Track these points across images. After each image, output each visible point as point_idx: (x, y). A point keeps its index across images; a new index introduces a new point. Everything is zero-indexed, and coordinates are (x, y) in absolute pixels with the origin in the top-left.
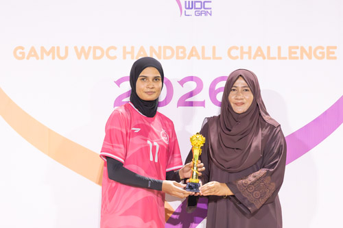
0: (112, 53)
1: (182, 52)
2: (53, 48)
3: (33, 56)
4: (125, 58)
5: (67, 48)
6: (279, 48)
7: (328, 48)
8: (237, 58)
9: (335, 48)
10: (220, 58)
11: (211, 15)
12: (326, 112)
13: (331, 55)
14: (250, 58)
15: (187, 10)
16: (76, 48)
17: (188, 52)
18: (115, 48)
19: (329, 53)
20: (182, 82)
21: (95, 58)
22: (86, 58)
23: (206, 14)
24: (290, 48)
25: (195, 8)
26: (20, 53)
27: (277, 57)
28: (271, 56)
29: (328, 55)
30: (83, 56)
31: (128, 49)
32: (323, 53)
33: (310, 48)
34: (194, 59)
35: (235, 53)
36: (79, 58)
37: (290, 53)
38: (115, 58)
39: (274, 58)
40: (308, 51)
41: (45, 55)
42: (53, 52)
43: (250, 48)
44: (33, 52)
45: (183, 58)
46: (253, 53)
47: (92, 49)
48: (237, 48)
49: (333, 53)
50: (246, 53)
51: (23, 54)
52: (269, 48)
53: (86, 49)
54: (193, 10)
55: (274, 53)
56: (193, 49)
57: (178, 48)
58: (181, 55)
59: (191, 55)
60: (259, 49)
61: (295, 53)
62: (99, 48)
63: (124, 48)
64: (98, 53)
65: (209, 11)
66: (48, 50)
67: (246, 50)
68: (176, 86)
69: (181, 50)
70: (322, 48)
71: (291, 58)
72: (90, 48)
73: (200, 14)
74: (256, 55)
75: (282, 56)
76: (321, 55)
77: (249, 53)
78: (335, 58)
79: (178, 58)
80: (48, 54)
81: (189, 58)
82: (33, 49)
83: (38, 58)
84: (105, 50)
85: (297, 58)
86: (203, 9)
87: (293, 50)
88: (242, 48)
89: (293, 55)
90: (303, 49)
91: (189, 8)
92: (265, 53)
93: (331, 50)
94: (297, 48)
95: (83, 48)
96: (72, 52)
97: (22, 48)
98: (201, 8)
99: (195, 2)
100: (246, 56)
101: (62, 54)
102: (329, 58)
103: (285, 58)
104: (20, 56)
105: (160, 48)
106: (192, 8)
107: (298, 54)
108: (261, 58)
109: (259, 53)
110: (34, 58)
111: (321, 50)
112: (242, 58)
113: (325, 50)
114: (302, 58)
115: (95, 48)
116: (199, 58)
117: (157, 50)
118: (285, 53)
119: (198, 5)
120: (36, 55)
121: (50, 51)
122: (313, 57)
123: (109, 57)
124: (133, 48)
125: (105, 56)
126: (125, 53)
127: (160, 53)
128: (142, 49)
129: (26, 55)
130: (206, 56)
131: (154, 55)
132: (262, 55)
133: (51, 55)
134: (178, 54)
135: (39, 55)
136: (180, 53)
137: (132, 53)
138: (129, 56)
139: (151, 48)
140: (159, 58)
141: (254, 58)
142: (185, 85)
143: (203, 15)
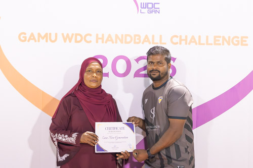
0: (88, 38)
1: (138, 39)
2: (47, 34)
3: (32, 39)
4: (97, 42)
5: (56, 34)
6: (207, 37)
7: (242, 38)
8: (177, 43)
9: (247, 37)
10: (165, 44)
11: (159, 13)
12: (239, 83)
13: (244, 43)
14: (186, 44)
16: (63, 34)
17: (142, 39)
18: (90, 35)
19: (242, 41)
20: (138, 60)
21: (76, 41)
22: (70, 42)
23: (155, 12)
24: (215, 37)
25: (148, 8)
26: (23, 37)
27: (205, 43)
28: (201, 42)
29: (242, 43)
30: (68, 40)
31: (100, 36)
32: (238, 41)
33: (229, 37)
34: (146, 44)
35: (176, 40)
37: (215, 40)
38: (90, 42)
39: (204, 44)
40: (227, 39)
41: (40, 38)
42: (47, 37)
43: (186, 37)
44: (32, 37)
45: (138, 43)
46: (189, 40)
47: (74, 36)
48: (177, 37)
49: (246, 41)
50: (183, 40)
51: (25, 38)
52: (200, 37)
53: (70, 36)
54: (147, 9)
55: (203, 41)
56: (146, 37)
57: (135, 36)
58: (137, 41)
59: (145, 41)
60: (193, 37)
61: (219, 40)
62: (81, 36)
63: (97, 35)
64: (79, 38)
65: (158, 10)
66: (43, 36)
67: (183, 38)
68: (133, 63)
69: (137, 37)
70: (238, 38)
71: (215, 44)
72: (73, 34)
73: (151, 12)
74: (191, 42)
75: (209, 42)
76: (236, 43)
77: (186, 40)
78: (247, 45)
79: (135, 43)
80: (43, 38)
81: (143, 43)
82: (32, 34)
83: (36, 41)
85: (220, 44)
86: (153, 9)
87: (217, 39)
88: (181, 36)
89: (217, 42)
90: (223, 37)
91: (143, 8)
92: (197, 40)
93: (244, 39)
95: (68, 35)
96: (60, 38)
97: (25, 34)
99: (148, 3)
100: (183, 42)
101: (53, 38)
102: (242, 45)
103: (211, 44)
104: (23, 39)
105: (122, 35)
106: (145, 8)
108: (194, 44)
109: (193, 40)
110: (33, 41)
111: (237, 39)
112: (180, 44)
113: (240, 39)
114: (223, 44)
115: (77, 35)
116: (150, 43)
117: (120, 37)
118: (211, 41)
119: (150, 6)
120: (34, 39)
121: (45, 36)
122: (231, 43)
123: (86, 41)
124: (103, 35)
125: (83, 40)
126: (97, 39)
127: (123, 39)
128: (110, 36)
129: (27, 39)
130: (155, 42)
131: (118, 41)
132: (195, 42)
133: (45, 39)
134: (135, 40)
135: (37, 39)
136: (136, 39)
137: (102, 39)
138: (100, 41)
139: (117, 36)
140: (122, 43)
141: (189, 44)
142: (139, 62)
143: (153, 13)
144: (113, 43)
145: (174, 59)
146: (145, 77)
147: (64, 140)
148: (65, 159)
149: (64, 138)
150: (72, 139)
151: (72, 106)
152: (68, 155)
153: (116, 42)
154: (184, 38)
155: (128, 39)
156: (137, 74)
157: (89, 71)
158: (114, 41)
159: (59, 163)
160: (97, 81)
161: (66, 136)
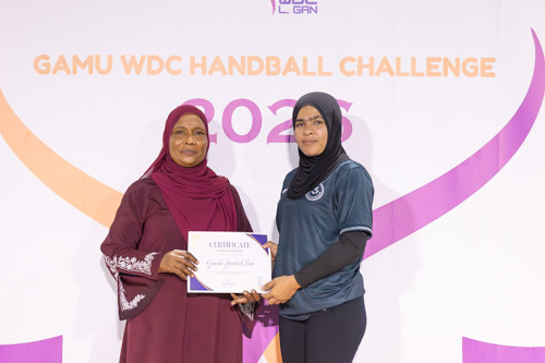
0: (175, 65)
1: (274, 66)
2: (90, 57)
3: (62, 69)
4: (192, 72)
5: (110, 58)
6: (413, 60)
7: (483, 60)
8: (352, 73)
9: (493, 60)
10: (329, 74)
11: (316, 12)
12: (479, 151)
13: (487, 71)
14: (371, 74)
15: (282, 6)
16: (123, 58)
17: (283, 65)
18: (179, 59)
19: (485, 68)
20: (274, 108)
22: (138, 72)
23: (309, 10)
24: (429, 60)
25: (294, 3)
26: (44, 65)
27: (410, 71)
28: (403, 70)
29: (483, 71)
30: (133, 70)
31: (198, 61)
32: (475, 68)
33: (458, 60)
34: (292, 74)
35: (349, 66)
36: (128, 72)
37: (429, 67)
38: (179, 72)
40: (454, 64)
41: (78, 68)
42: (91, 63)
43: (372, 59)
44: (62, 63)
45: (275, 74)
46: (375, 69)
47: (146, 62)
48: (353, 60)
49: (490, 67)
50: (366, 66)
51: (48, 65)
52: (398, 60)
53: (138, 60)
54: (291, 5)
55: (406, 67)
56: (291, 60)
57: (269, 59)
58: (273, 69)
59: (288, 69)
60: (385, 61)
61: (436, 67)
62: (157, 58)
63: (193, 59)
64: (155, 65)
65: (313, 6)
66: (83, 60)
67: (366, 62)
68: (265, 113)
69: (272, 62)
70: (475, 60)
71: (430, 74)
72: (143, 58)
73: (301, 11)
74: (380, 70)
75: (417, 71)
76: (472, 71)
77: (371, 66)
78: (493, 75)
79: (269, 73)
80: (83, 66)
81: (284, 74)
82: (62, 59)
83: (68, 73)
84: (165, 61)
85: (438, 74)
86: (305, 4)
87: (433, 63)
88: (360, 59)
89: (433, 71)
90: (446, 59)
91: (285, 2)
92: (395, 72)
93: (487, 64)
94: (439, 60)
95: (133, 58)
96: (117, 64)
97: (47, 58)
98: (302, 3)
100: (366, 71)
101: (104, 66)
102: (484, 75)
103: (422, 75)
104: (44, 68)
105: (243, 58)
107: (441, 69)
108: (387, 74)
109: (385, 67)
110: (64, 72)
111: (472, 64)
112: (360, 74)
113: (479, 64)
114: (446, 74)
115: (151, 58)
116: (299, 74)
117: (239, 63)
118: (421, 67)
120: (66, 68)
121: (86, 62)
122: (461, 72)
123: (171, 72)
124: (204, 58)
125: (165, 70)
126: (193, 65)
127: (243, 66)
128: (218, 60)
129: (52, 69)
130: (309, 70)
131: (235, 70)
132: (389, 69)
134: (268, 68)
135: (71, 68)
136: (271, 66)
137: (203, 65)
138: (198, 70)
139: (232, 59)
140: (243, 73)
141: (378, 74)
142: (278, 112)
143: (305, 12)
144: (224, 73)
145: (348, 106)
146: (289, 141)
147: (129, 267)
148: (136, 305)
149: (129, 264)
150: (145, 264)
151: (147, 201)
152: (143, 297)
153: (231, 73)
154: (368, 63)
155: (256, 66)
156: (273, 137)
157: (180, 132)
158: (227, 69)
159: (123, 315)
160: (195, 152)
161: (134, 260)
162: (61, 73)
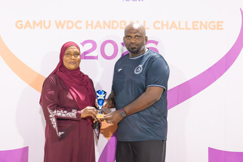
0: (79, 25)
1: (124, 25)
2: (41, 21)
3: (28, 26)
4: (87, 28)
5: (50, 21)
6: (186, 22)
7: (218, 22)
8: (159, 28)
9: (222, 22)
10: (149, 29)
11: (142, 0)
13: (220, 27)
14: (167, 28)
16: (56, 21)
18: (81, 22)
19: (218, 26)
21: (68, 28)
22: (63, 28)
24: (193, 22)
26: (20, 25)
27: (185, 28)
28: (181, 27)
30: (60, 26)
31: (90, 23)
35: (157, 25)
36: (58, 28)
37: (193, 25)
38: (81, 28)
39: (183, 29)
40: (204, 24)
41: (36, 26)
42: (41, 24)
43: (167, 22)
44: (28, 24)
46: (169, 26)
47: (66, 22)
48: (159, 22)
49: (221, 25)
50: (165, 25)
51: (22, 25)
52: (180, 22)
53: (62, 23)
55: (183, 26)
57: (121, 22)
60: (173, 23)
61: (197, 25)
62: (71, 22)
63: (87, 22)
64: (70, 25)
66: (37, 23)
67: (165, 23)
69: (123, 23)
70: (214, 22)
71: (194, 29)
72: (65, 21)
73: (136, 0)
74: (172, 27)
75: (188, 27)
76: (213, 27)
77: (167, 25)
78: (222, 29)
79: (121, 28)
80: (38, 25)
82: (28, 22)
83: (31, 28)
84: (75, 23)
85: (198, 29)
87: (195, 24)
88: (162, 22)
89: (195, 27)
90: (201, 23)
93: (220, 24)
95: (60, 22)
96: (53, 24)
97: (21, 21)
100: (165, 27)
101: (47, 25)
102: (218, 29)
103: (190, 29)
104: (20, 26)
105: (110, 22)
107: (199, 27)
108: (175, 29)
109: (173, 25)
110: (29, 28)
111: (213, 24)
112: (162, 28)
113: (216, 24)
114: (201, 29)
115: (68, 22)
117: (108, 23)
118: (190, 25)
120: (30, 26)
121: (39, 23)
122: (208, 28)
123: (77, 27)
124: (92, 22)
125: (74, 27)
126: (87, 25)
127: (110, 25)
128: (98, 22)
129: (24, 26)
131: (106, 26)
132: (175, 27)
133: (40, 26)
134: (121, 26)
135: (32, 25)
137: (92, 25)
138: (90, 27)
139: (105, 22)
140: (110, 28)
141: (170, 29)
144: (101, 28)
145: (157, 43)
149: (63, 114)
150: (73, 114)
153: (104, 28)
155: (115, 25)
157: (68, 54)
158: (103, 27)
161: (65, 112)
162: (28, 28)
